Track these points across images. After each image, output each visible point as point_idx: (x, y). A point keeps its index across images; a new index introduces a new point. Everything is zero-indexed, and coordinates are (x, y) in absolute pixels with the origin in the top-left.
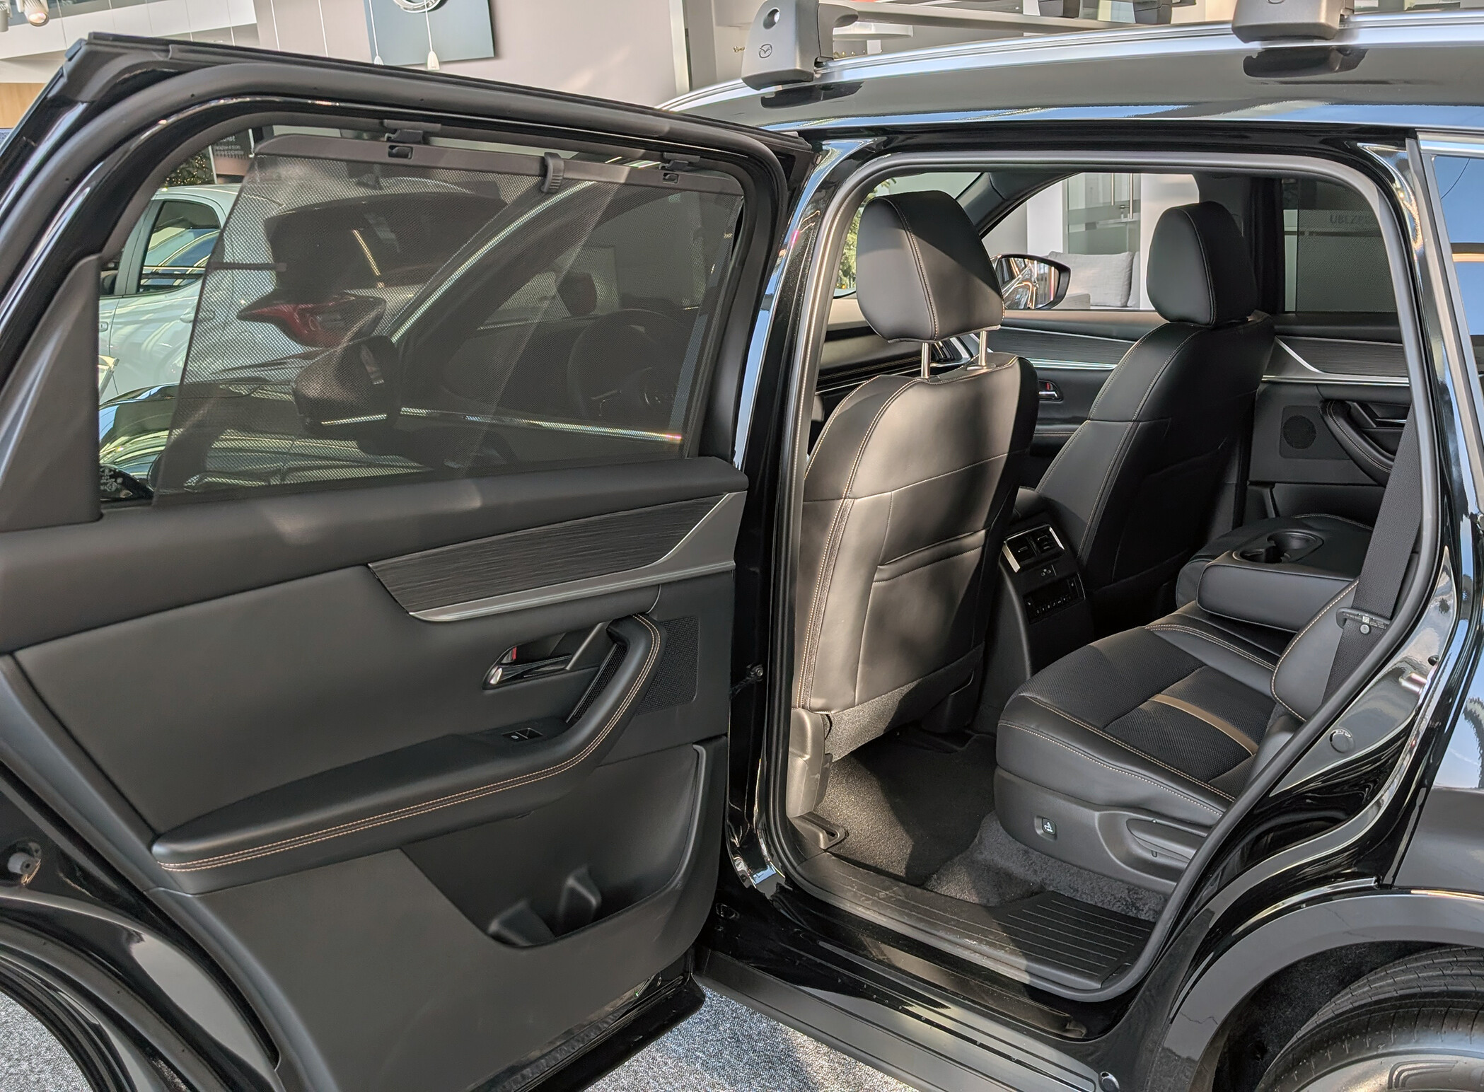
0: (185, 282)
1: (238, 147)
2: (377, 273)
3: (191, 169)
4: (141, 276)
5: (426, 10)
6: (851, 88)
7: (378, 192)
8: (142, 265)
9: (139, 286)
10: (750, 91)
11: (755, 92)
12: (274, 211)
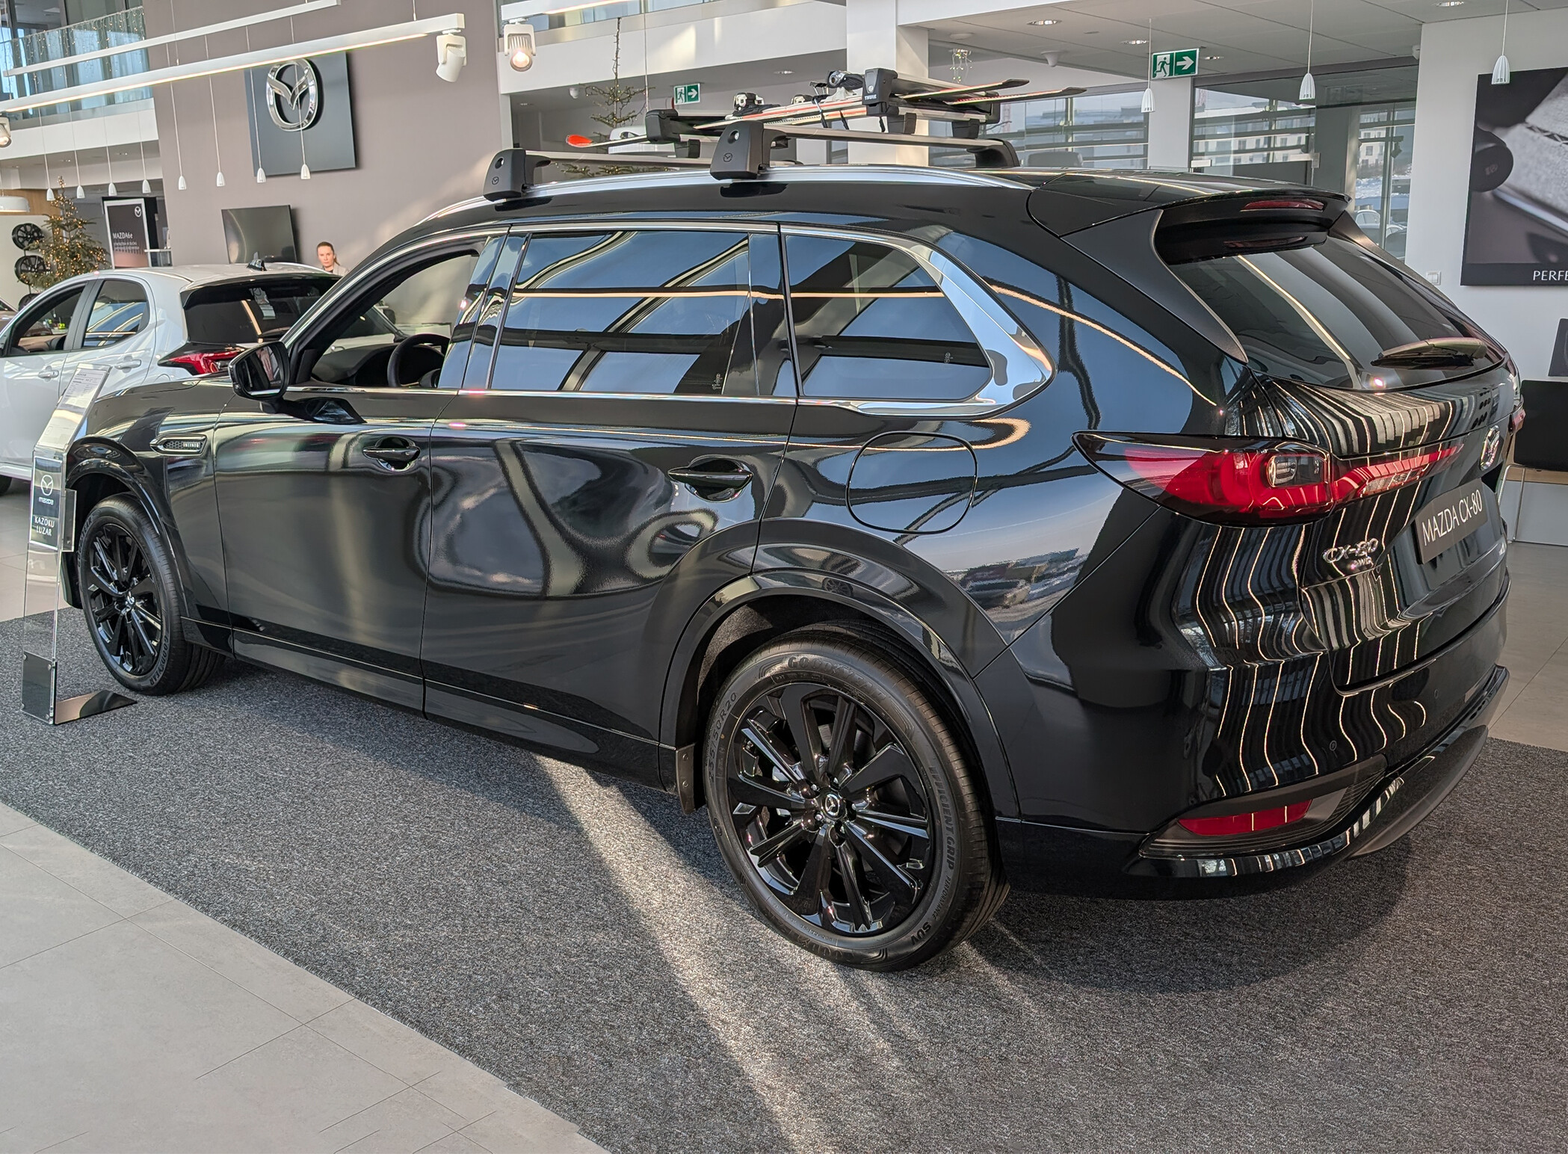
0: (107, 343)
1: (135, 243)
2: (259, 333)
3: (93, 263)
4: (84, 339)
5: (301, 129)
6: (547, 200)
7: (262, 273)
8: (86, 332)
9: (83, 346)
10: (488, 203)
11: (492, 203)
12: (189, 287)
